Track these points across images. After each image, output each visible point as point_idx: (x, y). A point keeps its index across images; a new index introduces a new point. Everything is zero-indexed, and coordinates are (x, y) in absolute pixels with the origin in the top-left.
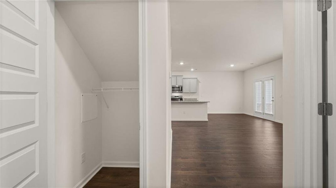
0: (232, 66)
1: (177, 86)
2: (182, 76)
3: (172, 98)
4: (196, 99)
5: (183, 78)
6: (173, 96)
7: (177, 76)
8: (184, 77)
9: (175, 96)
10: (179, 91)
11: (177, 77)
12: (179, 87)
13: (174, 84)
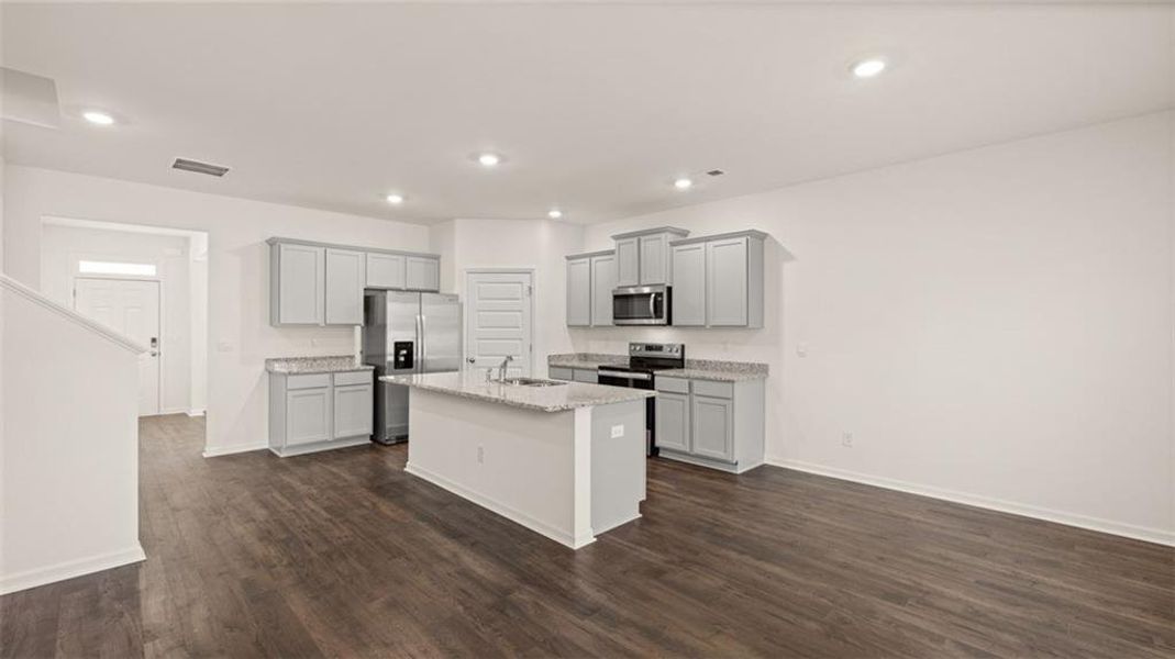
1: (646, 290)
4: (763, 369)
6: (636, 345)
7: (639, 235)
10: (652, 318)
11: (642, 239)
12: (650, 295)
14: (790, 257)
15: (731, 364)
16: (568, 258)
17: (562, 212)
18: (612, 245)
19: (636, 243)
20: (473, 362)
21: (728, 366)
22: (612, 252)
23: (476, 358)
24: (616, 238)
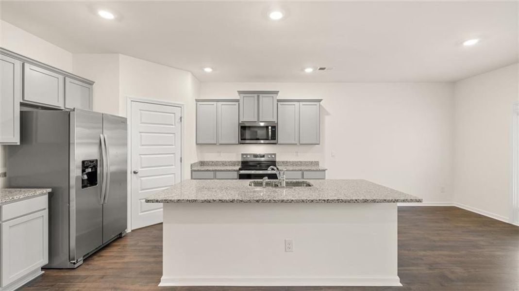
0: (471, 43)
1: (262, 124)
2: (276, 93)
3: (245, 160)
4: (317, 163)
5: (279, 101)
6: (247, 155)
7: (259, 93)
8: (280, 96)
9: (256, 156)
10: (268, 139)
11: (261, 95)
12: (267, 127)
13: (248, 118)
14: (328, 114)
15: (301, 162)
16: (197, 101)
17: (212, 68)
18: (237, 97)
19: (256, 98)
20: (135, 173)
21: (299, 163)
22: (238, 101)
23: (139, 170)
24: (240, 92)
